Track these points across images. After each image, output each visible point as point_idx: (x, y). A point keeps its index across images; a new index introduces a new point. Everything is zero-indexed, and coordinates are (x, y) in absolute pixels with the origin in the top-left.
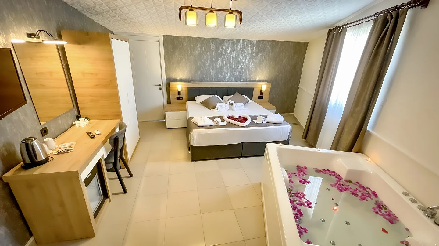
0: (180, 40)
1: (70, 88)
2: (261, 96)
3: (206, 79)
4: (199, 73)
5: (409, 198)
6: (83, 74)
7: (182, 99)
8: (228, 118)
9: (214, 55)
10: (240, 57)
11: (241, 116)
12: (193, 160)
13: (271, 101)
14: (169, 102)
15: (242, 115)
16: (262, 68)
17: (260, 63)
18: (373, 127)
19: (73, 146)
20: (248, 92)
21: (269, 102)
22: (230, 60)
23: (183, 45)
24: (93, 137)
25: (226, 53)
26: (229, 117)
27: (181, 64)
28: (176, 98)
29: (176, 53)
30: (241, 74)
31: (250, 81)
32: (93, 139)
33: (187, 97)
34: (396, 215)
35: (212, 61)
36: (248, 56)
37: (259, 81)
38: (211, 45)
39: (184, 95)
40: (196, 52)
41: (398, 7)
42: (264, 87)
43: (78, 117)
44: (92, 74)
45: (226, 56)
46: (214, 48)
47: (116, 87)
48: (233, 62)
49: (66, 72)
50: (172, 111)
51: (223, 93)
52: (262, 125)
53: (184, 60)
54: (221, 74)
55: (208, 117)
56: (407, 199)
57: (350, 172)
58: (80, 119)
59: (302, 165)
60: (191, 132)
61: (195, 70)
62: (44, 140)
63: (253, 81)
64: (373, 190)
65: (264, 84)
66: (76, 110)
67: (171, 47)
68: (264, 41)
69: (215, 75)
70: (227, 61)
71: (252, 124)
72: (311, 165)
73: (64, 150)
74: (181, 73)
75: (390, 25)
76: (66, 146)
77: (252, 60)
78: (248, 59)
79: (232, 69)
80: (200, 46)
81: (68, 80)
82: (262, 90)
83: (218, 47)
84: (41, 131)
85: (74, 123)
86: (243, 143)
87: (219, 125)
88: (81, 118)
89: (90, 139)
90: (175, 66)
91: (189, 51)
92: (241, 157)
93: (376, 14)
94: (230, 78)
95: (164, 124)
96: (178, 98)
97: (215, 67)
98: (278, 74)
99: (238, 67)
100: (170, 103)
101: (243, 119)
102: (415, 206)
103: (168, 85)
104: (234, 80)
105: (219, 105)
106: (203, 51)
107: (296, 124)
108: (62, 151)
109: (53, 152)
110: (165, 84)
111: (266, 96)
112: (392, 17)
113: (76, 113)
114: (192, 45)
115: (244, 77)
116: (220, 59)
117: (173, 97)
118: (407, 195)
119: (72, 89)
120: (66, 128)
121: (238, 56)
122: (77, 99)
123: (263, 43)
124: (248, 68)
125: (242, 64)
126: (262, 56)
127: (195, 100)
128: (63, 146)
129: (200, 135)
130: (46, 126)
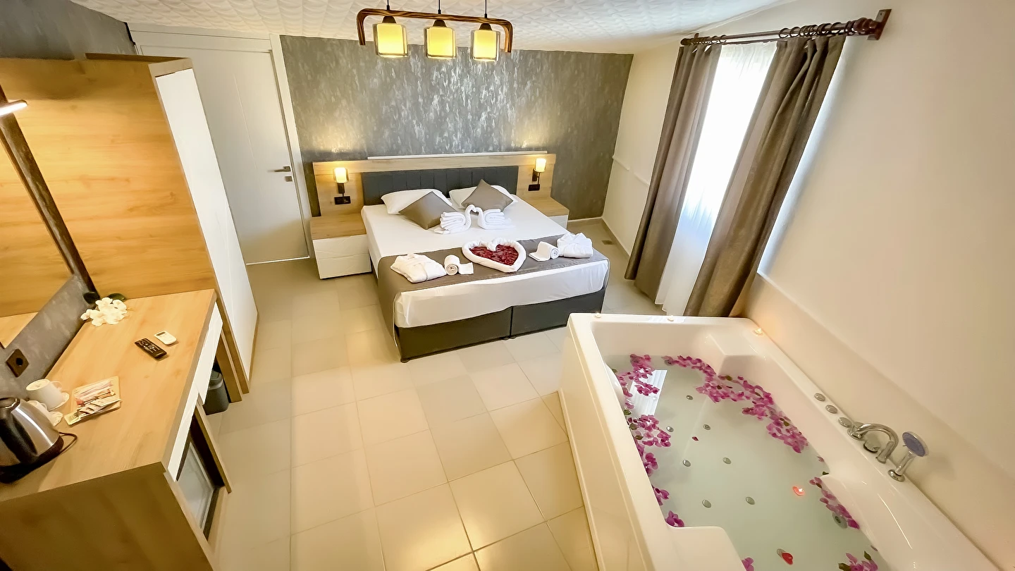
0: (329, 49)
1: (52, 223)
2: (536, 183)
3: (404, 150)
4: (387, 133)
5: (824, 404)
6: (86, 180)
7: (349, 202)
8: (472, 251)
9: (420, 87)
10: (484, 92)
11: (501, 244)
12: (404, 360)
13: (557, 195)
14: (316, 212)
15: (505, 242)
16: (534, 118)
17: (530, 105)
18: (768, 270)
19: (115, 389)
20: (507, 176)
21: (552, 196)
22: (459, 101)
23: (337, 62)
24: (159, 354)
25: (450, 82)
26: (475, 250)
27: (337, 114)
28: (333, 200)
29: (323, 85)
30: (487, 133)
31: (509, 149)
32: (162, 362)
33: (361, 197)
34: (804, 435)
35: (416, 104)
36: (502, 91)
37: (529, 149)
38: (412, 63)
39: (353, 192)
40: (375, 80)
41: (827, 27)
42: (541, 163)
43: (92, 297)
44: (112, 179)
45: (451, 91)
46: (419, 69)
47: (191, 210)
48: (467, 105)
49: (29, 179)
50: (329, 236)
51: (450, 181)
52: (550, 264)
53: (344, 102)
54: (441, 135)
55: (427, 254)
56: (821, 406)
57: (731, 360)
58: (97, 302)
59: (640, 353)
60: (397, 299)
61: (375, 128)
62: (29, 388)
63: (516, 149)
64: (767, 391)
65: (542, 157)
66: (81, 277)
67: (306, 67)
68: (537, 52)
69: (426, 136)
70: (453, 103)
71: (531, 265)
72: (656, 351)
73: (96, 409)
74: (338, 137)
75: (811, 65)
76: (95, 394)
77: (513, 99)
78: (501, 96)
79: (466, 122)
80: (383, 66)
81: (40, 202)
82: (538, 170)
83: (430, 68)
84: (8, 363)
85: (84, 317)
86: (512, 308)
87: (458, 273)
88: (99, 298)
89: (154, 361)
90: (321, 119)
91: (356, 78)
92: (510, 337)
93: (782, 32)
94: (462, 144)
95: (310, 265)
96: (339, 201)
97: (426, 118)
98: (569, 130)
99: (480, 117)
100: (320, 215)
101: (507, 254)
102: (834, 419)
103: (308, 169)
104: (473, 148)
105: (447, 219)
106: (391, 78)
107: (608, 243)
108: (92, 412)
109: (66, 418)
110: (299, 165)
111: (545, 184)
112: (815, 51)
113: (81, 287)
114: (362, 64)
115: (495, 141)
116: (436, 100)
117: (326, 201)
118: (821, 398)
119: (57, 225)
120: (68, 334)
121: (479, 92)
122: (79, 251)
123: (534, 57)
124: (505, 118)
125: (489, 110)
126: (533, 88)
127: (382, 203)
128: (85, 393)
129: (418, 304)
130: (17, 346)
